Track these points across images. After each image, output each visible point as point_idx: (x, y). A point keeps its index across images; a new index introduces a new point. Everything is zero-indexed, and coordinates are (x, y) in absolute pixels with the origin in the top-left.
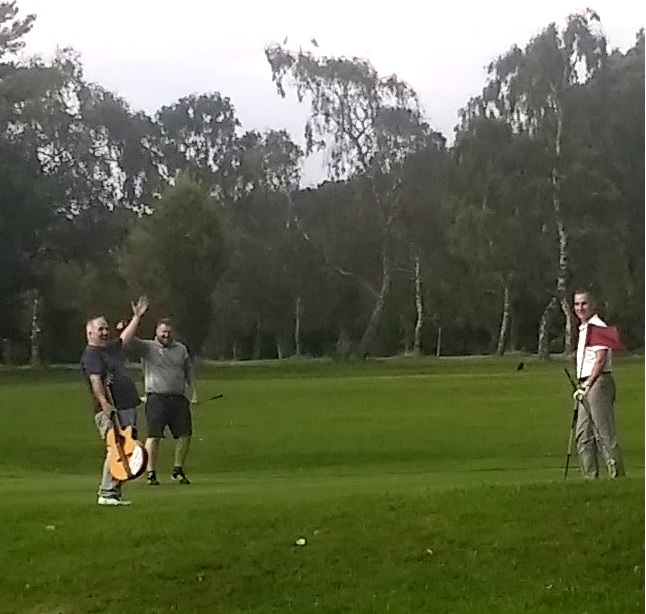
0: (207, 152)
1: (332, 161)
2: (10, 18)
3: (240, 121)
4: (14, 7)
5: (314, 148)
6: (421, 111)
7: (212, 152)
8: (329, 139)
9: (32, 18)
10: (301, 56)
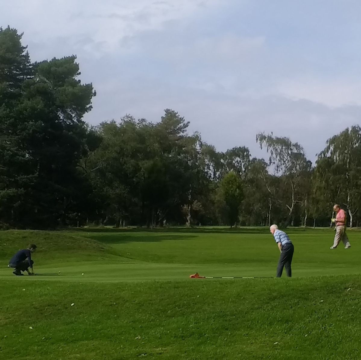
0: (241, 164)
1: (276, 168)
2: (182, 123)
3: (251, 155)
4: (184, 119)
5: (272, 164)
6: (305, 154)
7: (243, 164)
8: (277, 162)
9: (189, 122)
10: (268, 136)
